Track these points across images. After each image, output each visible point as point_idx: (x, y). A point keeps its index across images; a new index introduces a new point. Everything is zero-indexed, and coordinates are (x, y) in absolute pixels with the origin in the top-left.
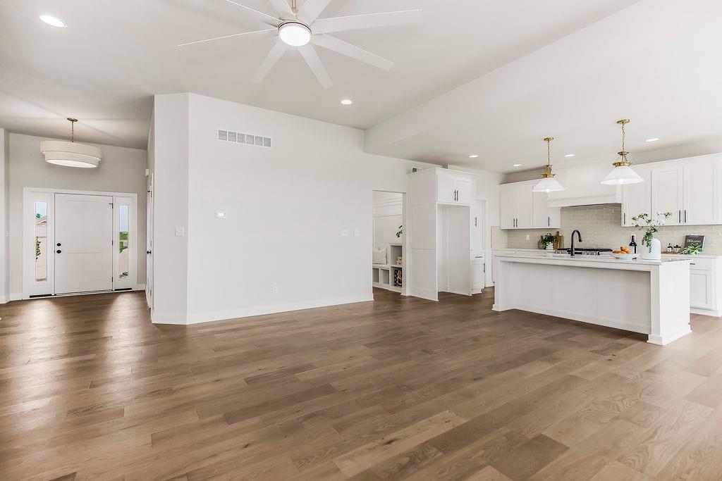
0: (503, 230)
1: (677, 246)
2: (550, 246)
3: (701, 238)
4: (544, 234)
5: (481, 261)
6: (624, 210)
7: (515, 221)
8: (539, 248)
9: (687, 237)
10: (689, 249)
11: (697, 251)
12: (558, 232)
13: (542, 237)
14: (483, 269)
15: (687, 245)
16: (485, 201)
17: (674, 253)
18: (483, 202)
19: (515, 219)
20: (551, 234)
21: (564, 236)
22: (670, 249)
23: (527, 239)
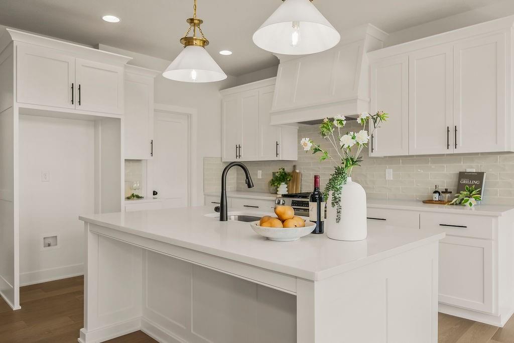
1: (446, 191)
3: (479, 176)
4: (277, 169)
10: (461, 197)
11: (472, 200)
12: (294, 166)
15: (460, 188)
17: (441, 202)
18: (189, 116)
19: (238, 146)
20: (284, 170)
21: (302, 172)
22: (437, 195)
23: (258, 177)
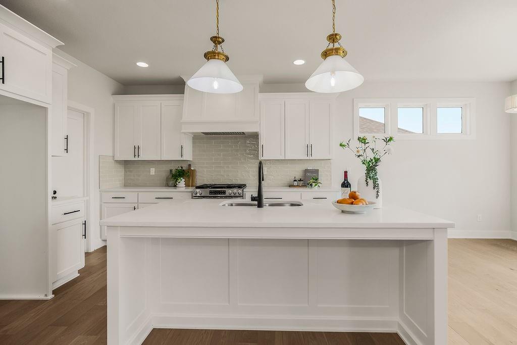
0: (117, 162)
1: (300, 180)
2: (182, 182)
3: (317, 172)
4: (174, 167)
5: (79, 218)
6: (263, 141)
7: (137, 149)
8: (167, 185)
9: (306, 171)
12: (190, 165)
13: (171, 171)
14: (82, 232)
16: (88, 114)
17: (298, 186)
18: (85, 115)
19: (137, 147)
20: (182, 167)
21: (197, 170)
22: (296, 182)
23: (151, 174)
